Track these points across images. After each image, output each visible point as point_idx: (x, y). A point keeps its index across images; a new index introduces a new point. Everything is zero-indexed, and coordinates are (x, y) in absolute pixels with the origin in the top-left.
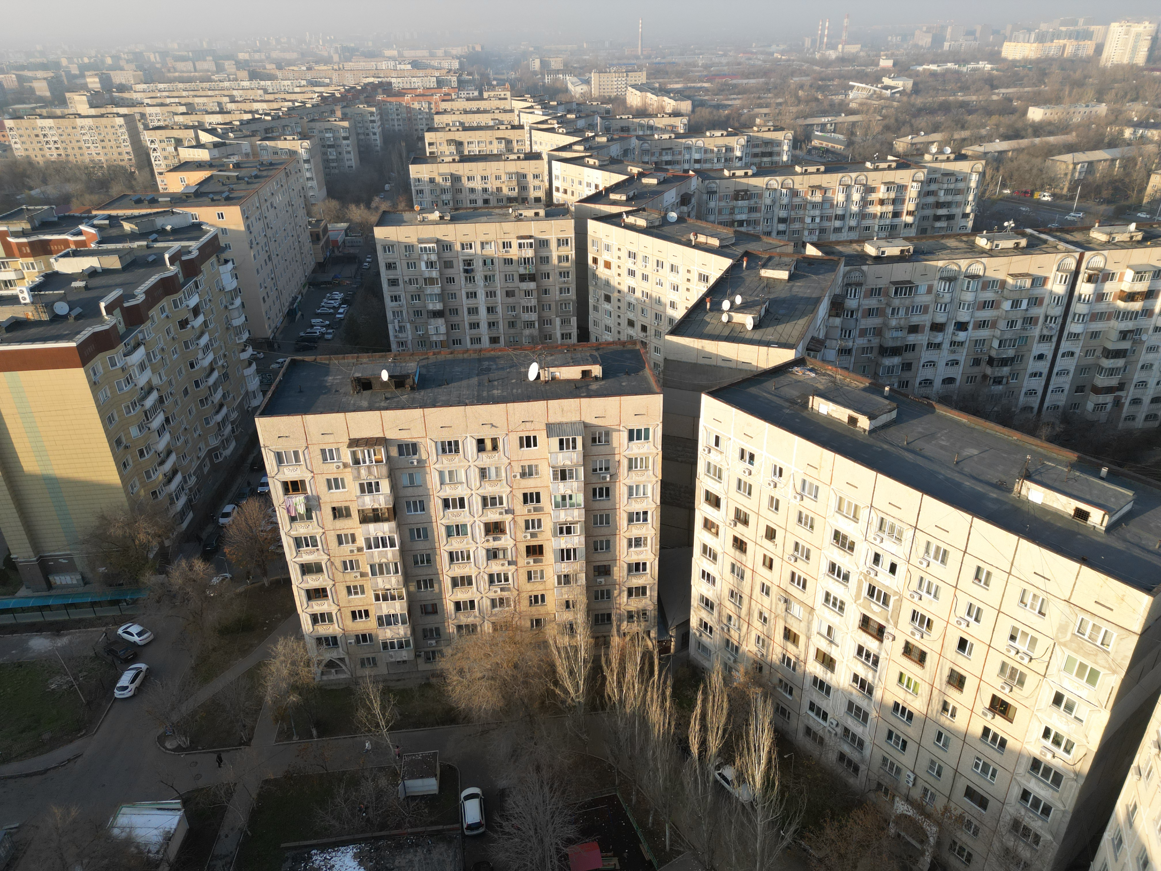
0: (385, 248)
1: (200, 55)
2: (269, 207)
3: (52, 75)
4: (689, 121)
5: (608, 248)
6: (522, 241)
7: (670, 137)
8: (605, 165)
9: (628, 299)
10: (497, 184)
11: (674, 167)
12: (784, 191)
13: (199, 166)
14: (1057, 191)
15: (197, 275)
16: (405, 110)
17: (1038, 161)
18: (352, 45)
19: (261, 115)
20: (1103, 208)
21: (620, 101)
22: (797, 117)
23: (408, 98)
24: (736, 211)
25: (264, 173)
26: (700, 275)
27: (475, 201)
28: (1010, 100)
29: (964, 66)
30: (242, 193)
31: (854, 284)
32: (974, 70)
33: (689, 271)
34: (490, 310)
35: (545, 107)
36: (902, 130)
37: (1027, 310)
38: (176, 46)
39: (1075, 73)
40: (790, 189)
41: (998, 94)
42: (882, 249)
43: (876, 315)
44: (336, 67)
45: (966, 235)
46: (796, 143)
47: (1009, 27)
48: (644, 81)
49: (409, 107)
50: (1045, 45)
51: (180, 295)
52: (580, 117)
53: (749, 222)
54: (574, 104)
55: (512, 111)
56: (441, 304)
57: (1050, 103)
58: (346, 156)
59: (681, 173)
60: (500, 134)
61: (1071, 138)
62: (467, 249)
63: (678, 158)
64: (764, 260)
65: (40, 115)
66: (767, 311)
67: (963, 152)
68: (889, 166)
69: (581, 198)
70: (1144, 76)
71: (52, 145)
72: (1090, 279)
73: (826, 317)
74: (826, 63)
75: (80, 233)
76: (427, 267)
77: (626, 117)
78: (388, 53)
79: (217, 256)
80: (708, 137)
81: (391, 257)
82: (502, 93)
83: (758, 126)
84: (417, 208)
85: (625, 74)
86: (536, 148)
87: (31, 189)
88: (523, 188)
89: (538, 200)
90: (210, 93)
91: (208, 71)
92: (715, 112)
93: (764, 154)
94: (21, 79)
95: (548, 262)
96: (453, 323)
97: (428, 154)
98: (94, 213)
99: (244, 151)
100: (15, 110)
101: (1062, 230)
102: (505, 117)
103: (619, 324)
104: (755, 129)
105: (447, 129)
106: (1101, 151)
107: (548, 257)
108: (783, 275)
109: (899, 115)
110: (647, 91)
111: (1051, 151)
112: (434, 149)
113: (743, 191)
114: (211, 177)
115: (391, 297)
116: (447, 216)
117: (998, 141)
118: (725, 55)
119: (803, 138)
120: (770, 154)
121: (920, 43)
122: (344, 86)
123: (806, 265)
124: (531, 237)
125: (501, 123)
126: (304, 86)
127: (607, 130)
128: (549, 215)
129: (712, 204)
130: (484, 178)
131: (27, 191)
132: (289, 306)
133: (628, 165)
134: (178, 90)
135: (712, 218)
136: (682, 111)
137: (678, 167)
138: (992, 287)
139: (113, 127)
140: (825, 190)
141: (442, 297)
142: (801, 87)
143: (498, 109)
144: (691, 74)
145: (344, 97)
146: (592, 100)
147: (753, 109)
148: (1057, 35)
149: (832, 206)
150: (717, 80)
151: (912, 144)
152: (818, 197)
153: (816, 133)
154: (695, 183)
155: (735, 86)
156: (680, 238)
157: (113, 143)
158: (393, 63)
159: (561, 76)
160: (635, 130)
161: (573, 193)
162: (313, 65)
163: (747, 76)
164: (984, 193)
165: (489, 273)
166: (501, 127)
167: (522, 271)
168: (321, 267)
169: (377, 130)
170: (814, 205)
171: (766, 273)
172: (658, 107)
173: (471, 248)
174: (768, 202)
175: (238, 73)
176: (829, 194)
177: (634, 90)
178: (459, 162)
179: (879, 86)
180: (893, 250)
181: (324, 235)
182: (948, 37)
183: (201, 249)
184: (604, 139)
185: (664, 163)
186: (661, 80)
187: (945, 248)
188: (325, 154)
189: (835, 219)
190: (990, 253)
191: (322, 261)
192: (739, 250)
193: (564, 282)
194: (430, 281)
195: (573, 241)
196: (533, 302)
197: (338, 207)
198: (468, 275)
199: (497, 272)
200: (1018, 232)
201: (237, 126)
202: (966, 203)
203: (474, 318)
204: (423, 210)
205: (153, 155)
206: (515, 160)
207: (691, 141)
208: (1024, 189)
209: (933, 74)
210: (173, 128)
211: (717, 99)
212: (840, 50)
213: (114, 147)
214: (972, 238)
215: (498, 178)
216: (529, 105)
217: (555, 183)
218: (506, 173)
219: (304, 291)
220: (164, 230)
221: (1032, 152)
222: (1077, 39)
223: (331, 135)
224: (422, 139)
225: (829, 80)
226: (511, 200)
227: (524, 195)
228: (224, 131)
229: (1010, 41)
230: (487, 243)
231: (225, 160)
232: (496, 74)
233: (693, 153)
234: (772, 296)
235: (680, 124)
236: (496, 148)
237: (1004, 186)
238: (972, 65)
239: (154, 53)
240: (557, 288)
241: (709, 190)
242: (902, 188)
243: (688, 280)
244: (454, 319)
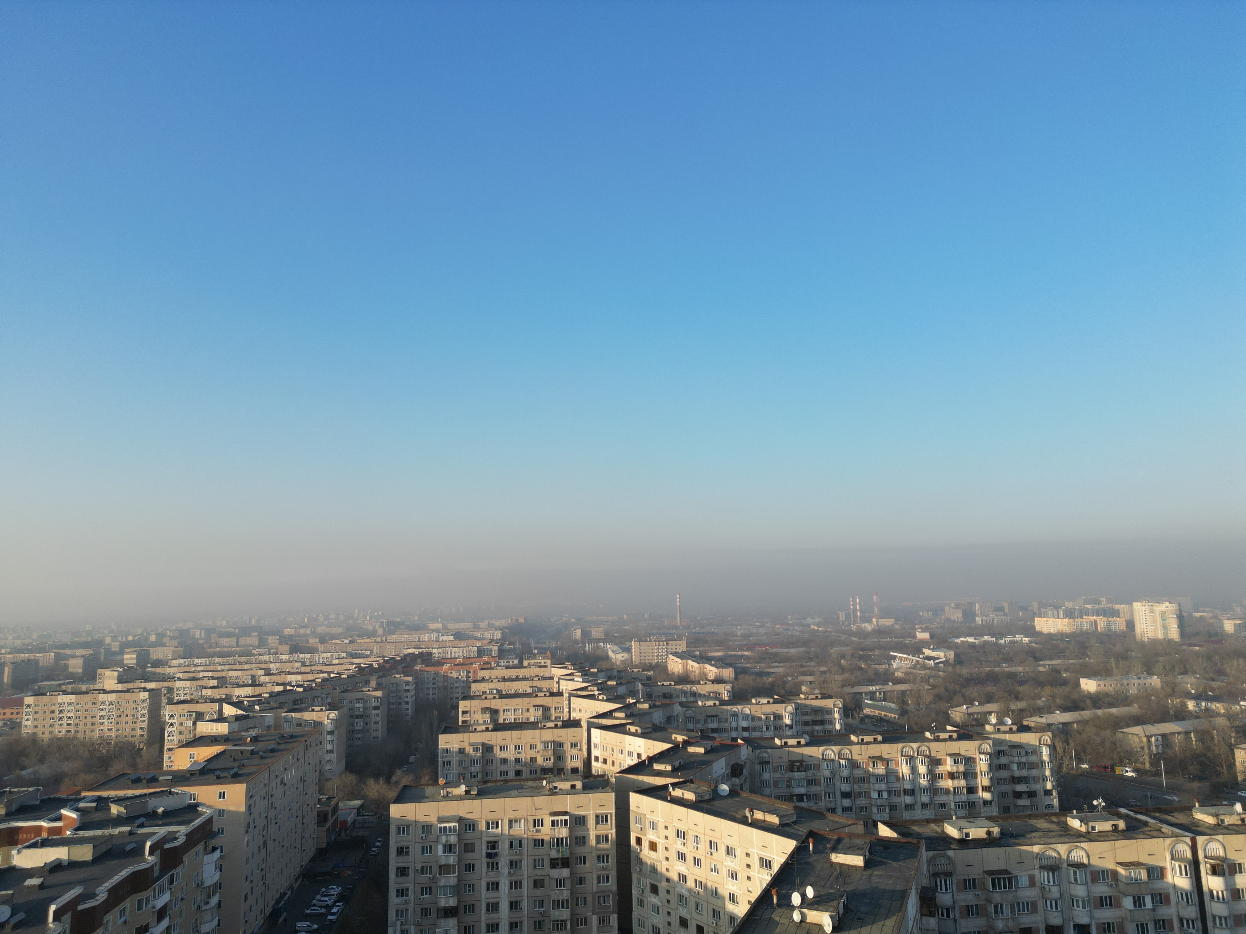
0: (399, 829)
1: (246, 631)
2: (279, 784)
3: (92, 652)
4: (733, 688)
5: (653, 825)
6: (555, 818)
7: (715, 704)
8: (648, 733)
9: (678, 890)
10: (532, 753)
11: (720, 735)
12: (842, 762)
13: (213, 740)
14: (1139, 765)
15: (175, 866)
16: (442, 679)
17: (1107, 733)
18: (399, 620)
19: (294, 686)
20: (1196, 785)
21: (661, 668)
22: (844, 686)
23: (446, 667)
24: (794, 784)
25: (282, 747)
26: (761, 859)
27: (506, 773)
28: (1058, 672)
29: (1001, 639)
30: (253, 769)
31: (942, 873)
32: (1011, 642)
33: (747, 855)
34: (514, 905)
35: (585, 674)
36: (955, 699)
37: (1154, 910)
38: (224, 623)
39: (1114, 646)
40: (848, 759)
41: (1044, 666)
42: (965, 831)
43: (978, 914)
44: (379, 640)
45: (1055, 814)
46: (847, 712)
47: (1035, 605)
48: (685, 649)
49: (447, 676)
50: (1076, 620)
51: (150, 892)
52: (621, 684)
53: (809, 797)
54: (615, 671)
55: (551, 678)
56: (456, 899)
57: (1101, 675)
58: (373, 726)
59: (729, 742)
60: (537, 701)
61: (1134, 709)
62: (493, 828)
63: (725, 725)
64: (833, 842)
65: (63, 691)
66: (846, 907)
67: (1025, 723)
68: (951, 737)
69: (622, 768)
70: (1184, 651)
71: (64, 722)
72: (1215, 871)
73: (918, 916)
74: (864, 635)
75: (59, 818)
76: (444, 852)
77: (668, 683)
78: (432, 626)
79: (206, 843)
80: (753, 704)
81: (404, 840)
82: (543, 661)
83: (805, 694)
84: (441, 781)
85: (665, 643)
86: (575, 715)
87: (23, 768)
88: (560, 758)
89: (575, 771)
90: (246, 667)
91: (251, 645)
92: (758, 679)
93: (815, 723)
94: (58, 657)
95: (584, 843)
96: (467, 924)
97: (460, 723)
98: (84, 794)
99: (266, 724)
100: (40, 688)
101: (1160, 810)
102: (544, 685)
103: (669, 924)
104: (802, 696)
105: (483, 697)
106: (1170, 723)
107: (584, 837)
108: (858, 861)
109: (948, 684)
110: (687, 659)
111: (1118, 724)
112: (467, 718)
113: (798, 761)
114: (224, 751)
115: (398, 891)
116: (474, 790)
117: (1058, 712)
118: (762, 626)
119: (853, 706)
120: (822, 723)
121: (952, 618)
122: (383, 657)
123: (882, 848)
124: (566, 813)
125: (540, 690)
126: (343, 658)
127: (649, 697)
128: (587, 788)
129: (766, 776)
130: (517, 747)
131: (18, 771)
132: (274, 906)
133: (672, 733)
134: (214, 664)
135: (767, 791)
136: (725, 678)
137: (725, 735)
138: (1104, 879)
139: (135, 702)
140: (887, 762)
141: (457, 890)
142: (843, 656)
143: (537, 676)
144: (730, 643)
145: (381, 667)
146: (633, 667)
147: (797, 677)
148: (1083, 612)
149: (898, 778)
150: (757, 649)
151: (969, 714)
152: (880, 769)
153: (866, 701)
154: (745, 752)
155: (776, 655)
156: (734, 814)
157: (130, 718)
158: (436, 635)
159: (602, 644)
160: (678, 696)
161: (613, 762)
162: (357, 638)
163: (788, 645)
164: (1060, 766)
165: (515, 858)
166: (540, 694)
167: (554, 854)
168: (321, 854)
169: (410, 699)
170: (879, 778)
171: (838, 858)
172: (700, 674)
173: (497, 827)
174: (827, 773)
175: (280, 647)
176: (892, 766)
177: (674, 658)
178: (492, 731)
179: (921, 656)
180: (977, 832)
181: (332, 815)
182: (978, 612)
183: (189, 835)
184: (646, 706)
185: (710, 731)
186: (701, 649)
187: (1036, 830)
188: (352, 724)
189: (905, 794)
190: (1089, 837)
191: (324, 846)
192: (803, 830)
193: (603, 869)
194: (445, 869)
195: (614, 818)
196: (564, 894)
197: (355, 782)
198: (491, 860)
199: (525, 857)
200: (1111, 811)
201: (266, 698)
202: (1045, 779)
203: (493, 917)
204: (448, 784)
205: (168, 729)
206: (552, 728)
207: (737, 708)
208: (1103, 764)
209: (972, 646)
210: (197, 702)
211: (758, 667)
212: (875, 624)
213: (130, 723)
214: (1063, 819)
215: (532, 747)
216: (569, 672)
217: (595, 753)
218: (542, 742)
219: (296, 886)
220: (155, 812)
221: (1099, 724)
222: (1105, 616)
223: (361, 705)
224: (456, 707)
225: (870, 650)
226: (545, 771)
227: (560, 765)
228: (251, 704)
229: (1040, 617)
230: (516, 821)
231: (243, 734)
232: (537, 643)
233: (740, 720)
234: (849, 888)
235: (724, 691)
236: (533, 715)
237: (1080, 760)
238: (1009, 639)
239: (201, 630)
240: (595, 876)
241: (761, 760)
242: (970, 761)
243: (748, 866)
244: (469, 919)
